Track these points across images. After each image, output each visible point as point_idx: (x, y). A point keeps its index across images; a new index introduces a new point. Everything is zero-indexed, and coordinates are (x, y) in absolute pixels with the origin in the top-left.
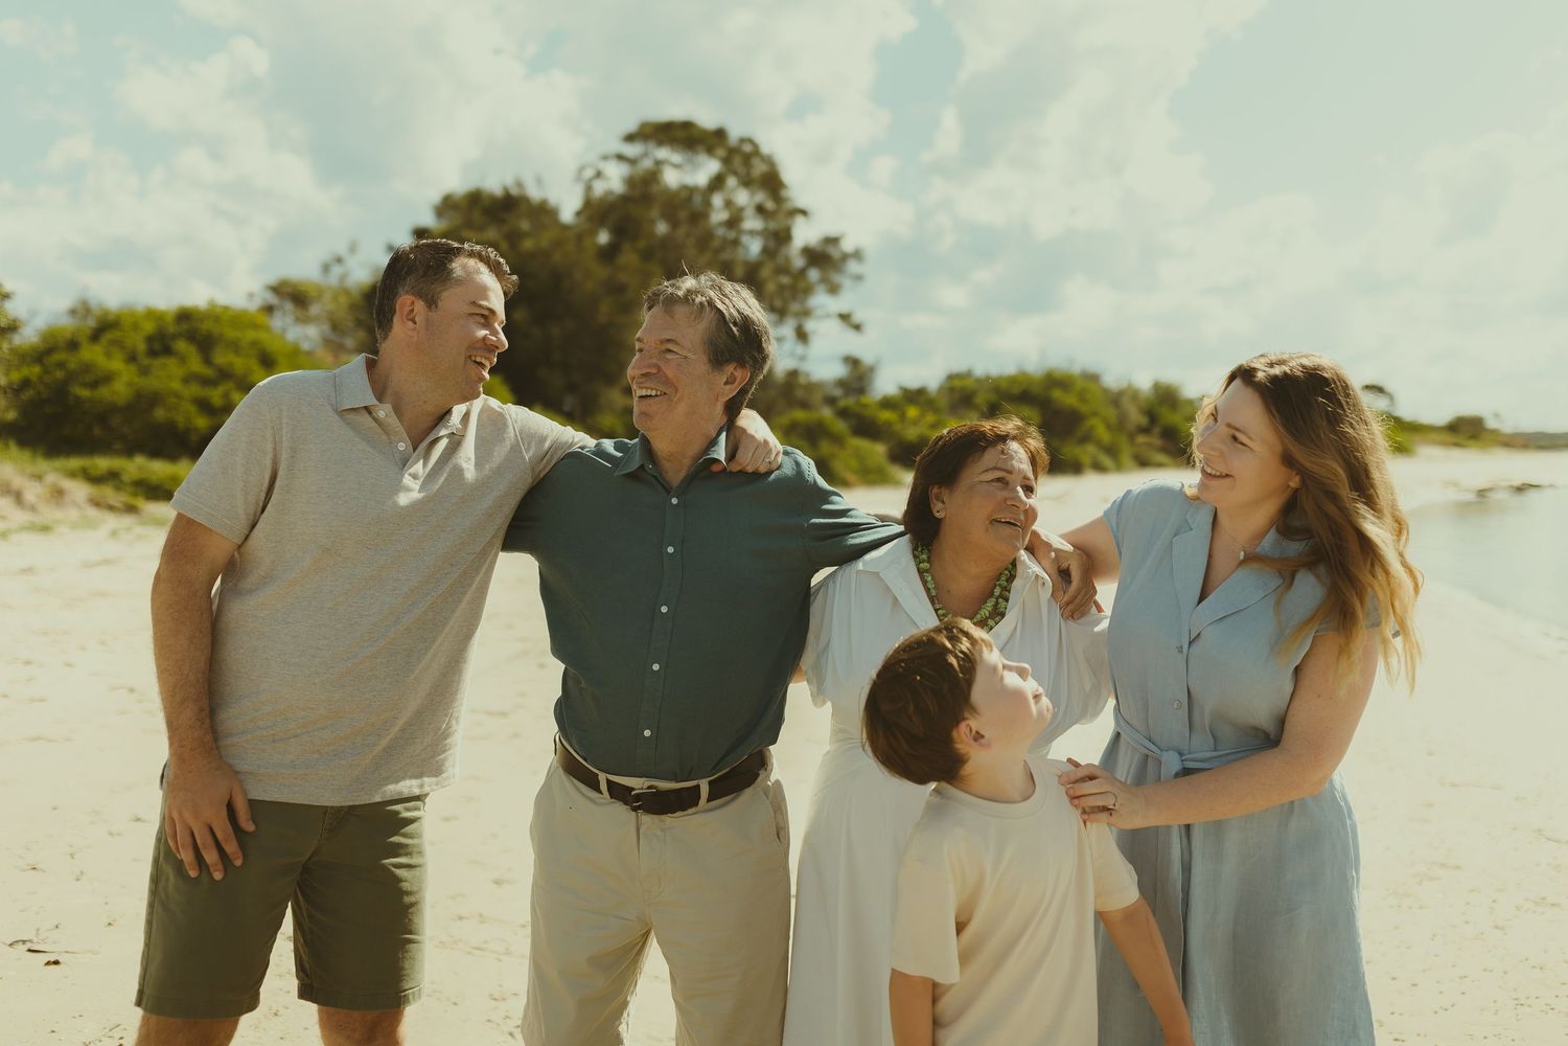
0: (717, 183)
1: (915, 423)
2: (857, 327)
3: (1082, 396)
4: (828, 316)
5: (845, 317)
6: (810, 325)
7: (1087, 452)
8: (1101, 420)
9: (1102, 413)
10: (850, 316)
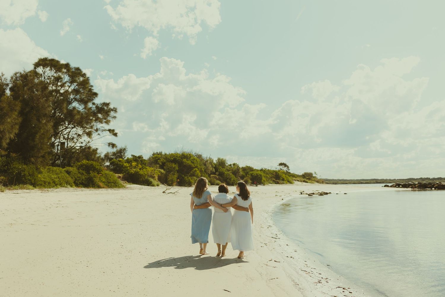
1: (135, 167)
2: (116, 135)
3: (193, 163)
4: (105, 130)
8: (198, 169)
9: (199, 167)
10: (113, 130)
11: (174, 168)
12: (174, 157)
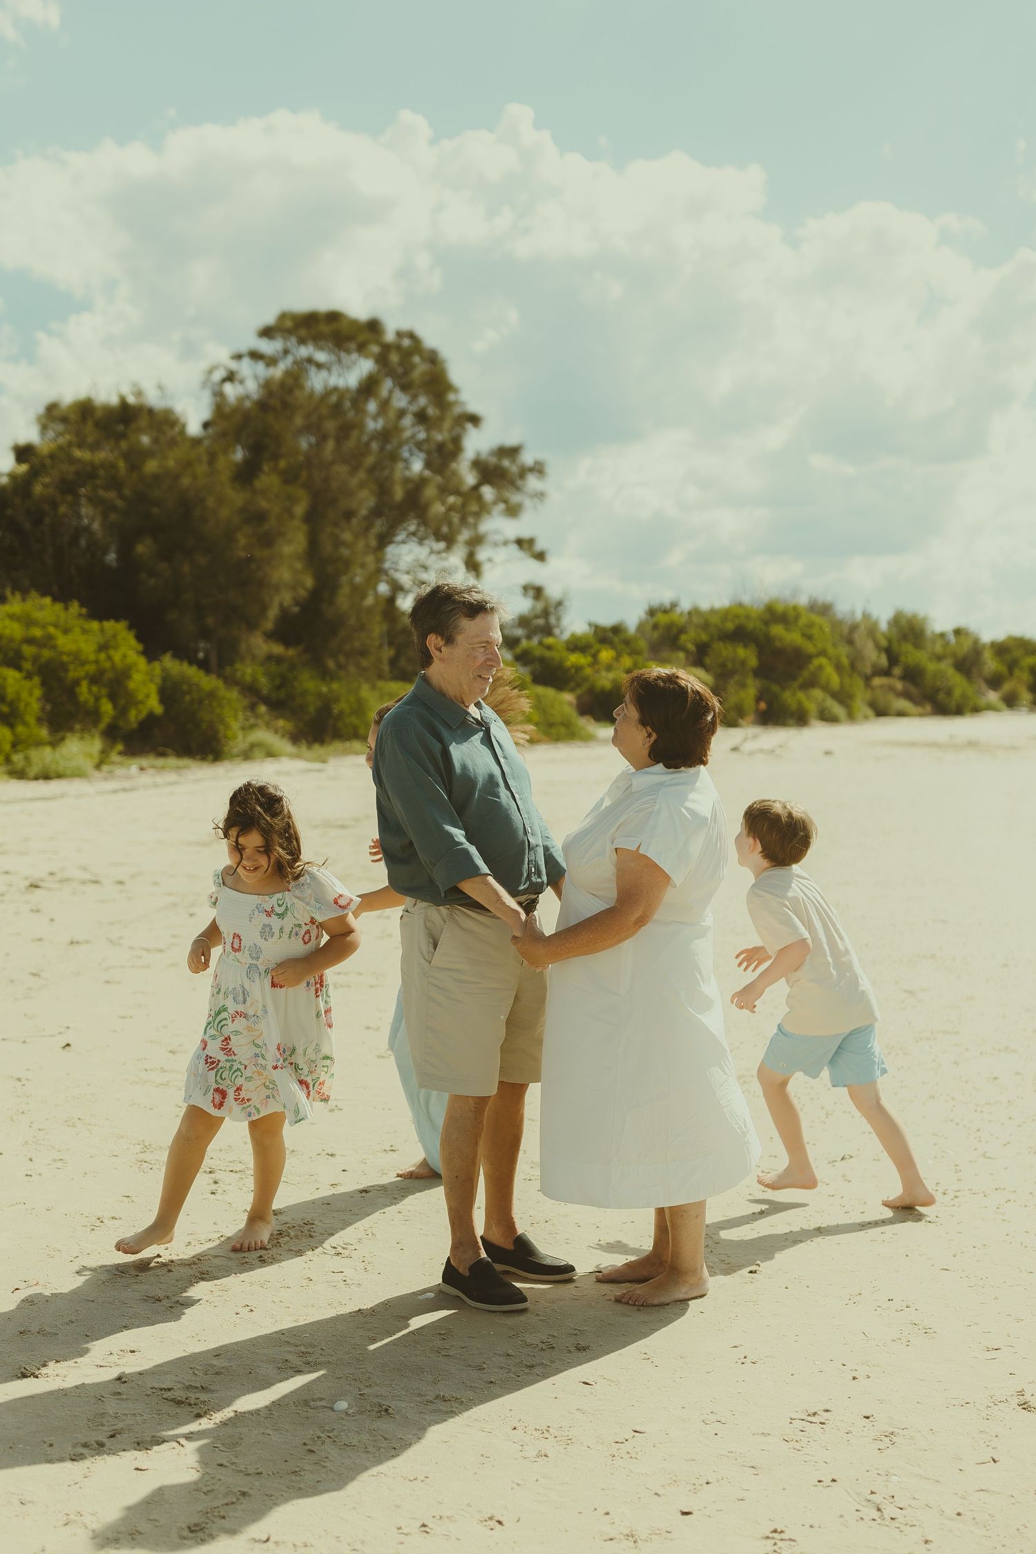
0: (368, 387)
1: (609, 667)
2: (540, 556)
3: (809, 637)
4: (506, 543)
5: (524, 544)
6: (482, 555)
7: (813, 699)
8: (829, 659)
9: (831, 651)
10: (531, 542)
11: (743, 663)
12: (737, 622)
